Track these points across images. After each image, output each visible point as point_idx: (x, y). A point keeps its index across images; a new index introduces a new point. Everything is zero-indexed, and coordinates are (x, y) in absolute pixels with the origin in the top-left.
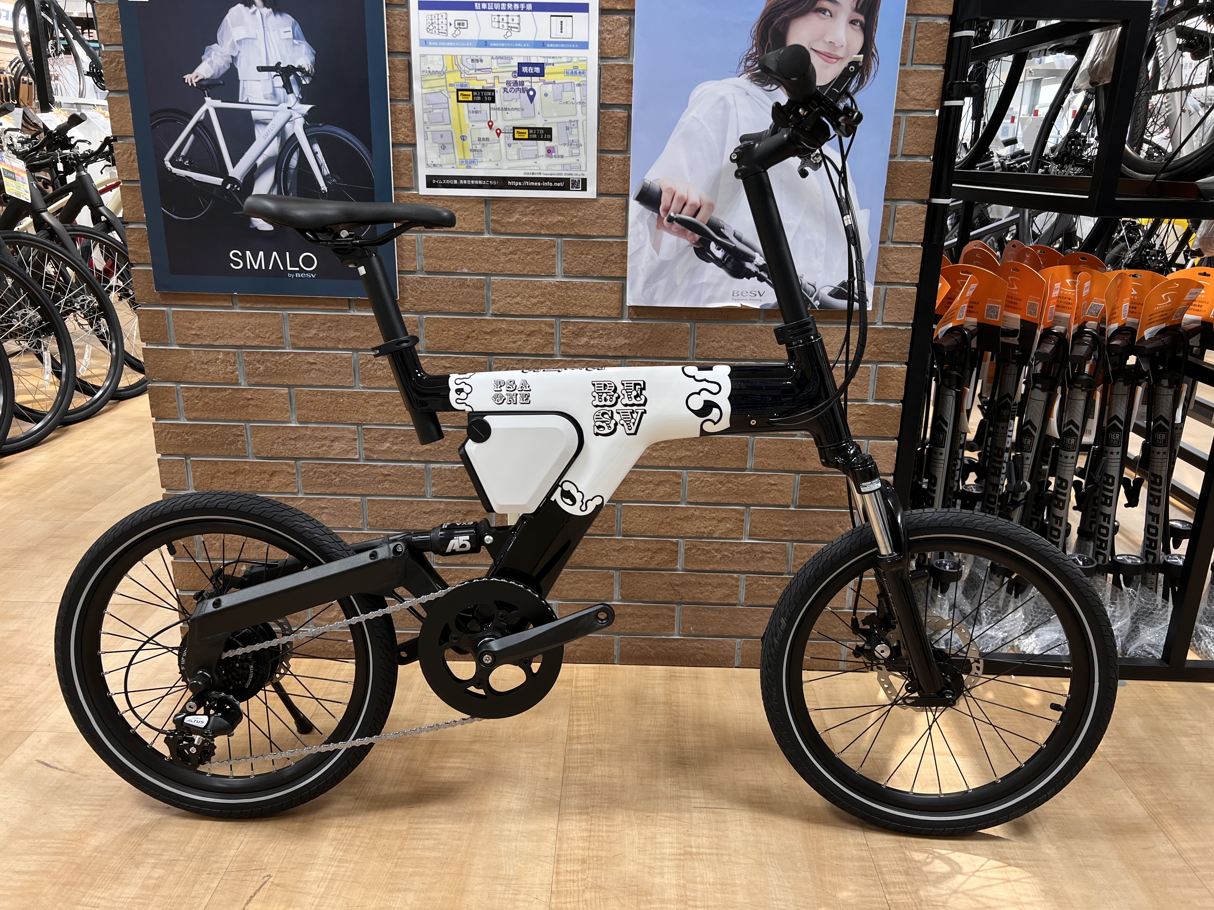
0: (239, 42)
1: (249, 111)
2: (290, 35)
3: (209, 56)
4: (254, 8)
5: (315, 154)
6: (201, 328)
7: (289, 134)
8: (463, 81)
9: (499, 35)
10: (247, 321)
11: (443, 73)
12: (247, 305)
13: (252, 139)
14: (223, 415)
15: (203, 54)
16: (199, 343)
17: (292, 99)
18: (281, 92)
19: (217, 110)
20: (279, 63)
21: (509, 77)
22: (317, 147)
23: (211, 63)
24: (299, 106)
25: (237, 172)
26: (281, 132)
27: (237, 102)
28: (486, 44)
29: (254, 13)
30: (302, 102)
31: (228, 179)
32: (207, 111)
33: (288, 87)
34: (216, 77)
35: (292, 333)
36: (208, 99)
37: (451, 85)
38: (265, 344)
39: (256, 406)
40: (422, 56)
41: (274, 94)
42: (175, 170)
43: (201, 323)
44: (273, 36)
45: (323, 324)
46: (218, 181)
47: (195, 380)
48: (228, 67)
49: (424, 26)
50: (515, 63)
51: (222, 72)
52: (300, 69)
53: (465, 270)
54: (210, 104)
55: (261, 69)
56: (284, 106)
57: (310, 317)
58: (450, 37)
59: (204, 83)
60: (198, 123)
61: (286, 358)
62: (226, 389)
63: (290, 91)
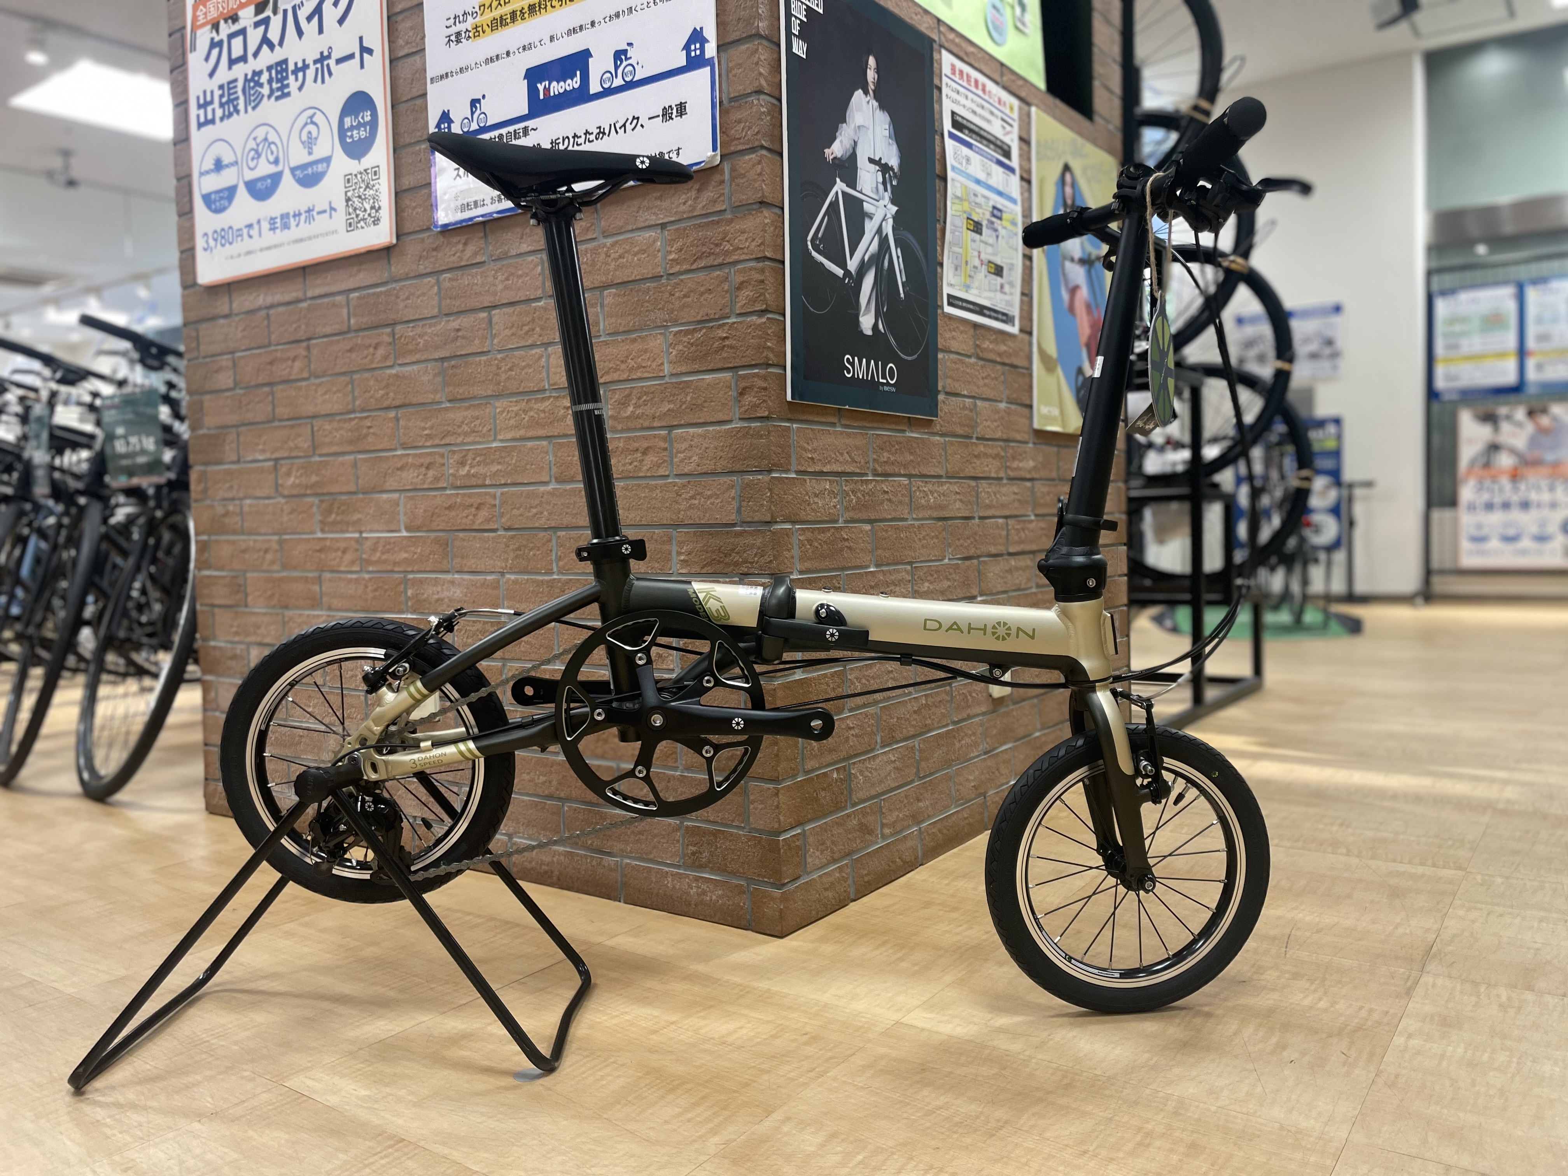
0: (859, 127)
1: (862, 201)
2: (887, 133)
3: (841, 134)
4: (869, 98)
5: (898, 257)
6: (815, 450)
7: (884, 234)
8: (969, 210)
9: (982, 177)
10: (847, 441)
11: (960, 199)
12: (848, 423)
13: (863, 233)
14: (827, 563)
15: (837, 131)
16: (813, 470)
17: (887, 195)
18: (881, 187)
19: (843, 193)
20: (880, 159)
21: (988, 215)
22: (899, 250)
23: (841, 142)
24: (890, 206)
25: (853, 265)
26: (879, 230)
27: (854, 188)
28: (978, 182)
29: (868, 102)
30: (893, 202)
31: (847, 273)
32: (837, 193)
33: (884, 183)
34: (845, 158)
35: (875, 457)
36: (838, 180)
37: (965, 212)
38: (858, 471)
39: (850, 548)
40: (953, 180)
41: (877, 188)
42: (814, 254)
43: (815, 444)
44: (878, 128)
45: (894, 446)
46: (840, 272)
47: (809, 518)
48: (851, 151)
49: (952, 154)
50: (991, 203)
51: (848, 154)
52: (892, 169)
53: (965, 393)
54: (840, 186)
55: (871, 161)
56: (882, 203)
57: (885, 439)
58: (963, 169)
59: (837, 162)
60: (831, 203)
61: (870, 487)
62: (828, 529)
63: (886, 190)
